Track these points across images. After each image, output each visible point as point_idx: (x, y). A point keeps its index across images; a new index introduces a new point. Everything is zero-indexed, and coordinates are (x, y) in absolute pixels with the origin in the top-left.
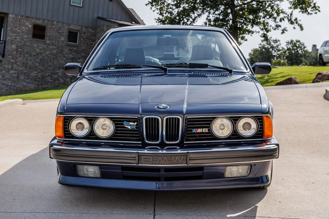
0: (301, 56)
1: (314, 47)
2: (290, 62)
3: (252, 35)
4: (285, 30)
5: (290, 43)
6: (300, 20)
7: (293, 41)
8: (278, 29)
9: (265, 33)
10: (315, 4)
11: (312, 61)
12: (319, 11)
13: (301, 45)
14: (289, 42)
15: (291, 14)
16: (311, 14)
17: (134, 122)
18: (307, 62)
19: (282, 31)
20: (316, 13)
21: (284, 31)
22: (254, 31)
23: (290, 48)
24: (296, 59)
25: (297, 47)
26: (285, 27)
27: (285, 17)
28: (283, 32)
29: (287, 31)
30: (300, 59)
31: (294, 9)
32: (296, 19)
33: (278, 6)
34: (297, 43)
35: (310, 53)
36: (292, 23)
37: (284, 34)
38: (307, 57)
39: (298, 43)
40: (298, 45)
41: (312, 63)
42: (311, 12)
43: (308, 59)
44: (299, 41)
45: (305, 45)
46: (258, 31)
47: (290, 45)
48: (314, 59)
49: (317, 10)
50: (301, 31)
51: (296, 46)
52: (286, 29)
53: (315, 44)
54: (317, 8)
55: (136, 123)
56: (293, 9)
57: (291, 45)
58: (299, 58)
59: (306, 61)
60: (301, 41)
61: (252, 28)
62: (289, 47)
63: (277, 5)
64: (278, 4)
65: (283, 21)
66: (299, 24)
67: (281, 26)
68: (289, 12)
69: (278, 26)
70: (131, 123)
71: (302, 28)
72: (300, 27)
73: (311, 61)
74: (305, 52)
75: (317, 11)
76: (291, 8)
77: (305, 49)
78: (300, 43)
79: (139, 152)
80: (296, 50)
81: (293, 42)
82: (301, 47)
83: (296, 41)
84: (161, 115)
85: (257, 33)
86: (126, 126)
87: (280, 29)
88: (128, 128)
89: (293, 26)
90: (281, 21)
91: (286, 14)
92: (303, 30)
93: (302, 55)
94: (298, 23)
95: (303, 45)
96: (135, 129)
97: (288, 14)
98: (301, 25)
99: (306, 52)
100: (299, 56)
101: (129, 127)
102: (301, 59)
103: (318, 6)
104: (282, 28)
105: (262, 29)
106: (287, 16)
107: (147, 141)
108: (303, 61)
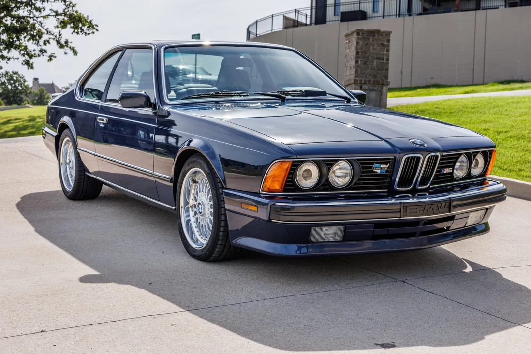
0: (21, 93)
1: (36, 82)
2: (5, 101)
3: (8, 62)
4: (52, 56)
5: (5, 75)
6: (71, 43)
7: (9, 72)
8: (43, 55)
9: (28, 59)
10: (91, 22)
11: (35, 100)
12: (97, 30)
13: (19, 78)
14: (3, 74)
15: (60, 35)
16: (88, 34)
17: (386, 164)
18: (29, 101)
19: (49, 58)
20: (93, 33)
21: (52, 58)
22: (11, 57)
23: (5, 81)
24: (14, 97)
25: (15, 81)
26: (53, 52)
27: (50, 38)
28: (50, 60)
29: (55, 57)
30: (19, 97)
31: (62, 29)
32: (67, 42)
33: (42, 24)
34: (14, 75)
35: (31, 88)
36: (62, 46)
37: (52, 61)
38: (29, 94)
39: (16, 75)
40: (16, 77)
41: (35, 102)
42: (88, 32)
43: (30, 97)
44: (16, 73)
45: (26, 78)
46: (17, 57)
47: (4, 78)
48: (37, 96)
49: (94, 28)
50: (75, 56)
51: (13, 80)
52: (54, 55)
53: (36, 77)
54: (95, 26)
55: (388, 166)
56: (60, 29)
57: (7, 78)
58: (18, 95)
59: (27, 99)
60: (19, 73)
61: (8, 53)
62: (3, 81)
63: (40, 22)
64: (42, 22)
65: (47, 44)
66: (70, 48)
67: (47, 51)
68: (56, 31)
69: (43, 51)
70: (382, 166)
71: (75, 53)
72: (72, 51)
73: (33, 99)
74: (25, 87)
75: (94, 31)
76: (57, 27)
77: (26, 84)
78: (19, 75)
79: (403, 201)
80: (13, 85)
81: (9, 74)
82: (20, 81)
83: (13, 72)
84: (423, 153)
85: (16, 60)
86: (375, 169)
87: (47, 55)
88: (376, 172)
89: (63, 50)
90: (45, 44)
91: (53, 35)
92: (78, 54)
93: (21, 91)
94: (69, 46)
95: (22, 78)
96: (385, 173)
97: (55, 35)
98: (73, 48)
99: (27, 87)
100: (18, 93)
101: (378, 171)
102: (21, 96)
103: (96, 24)
104: (49, 53)
105: (23, 55)
106: (54, 37)
107: (398, 188)
108: (24, 99)
